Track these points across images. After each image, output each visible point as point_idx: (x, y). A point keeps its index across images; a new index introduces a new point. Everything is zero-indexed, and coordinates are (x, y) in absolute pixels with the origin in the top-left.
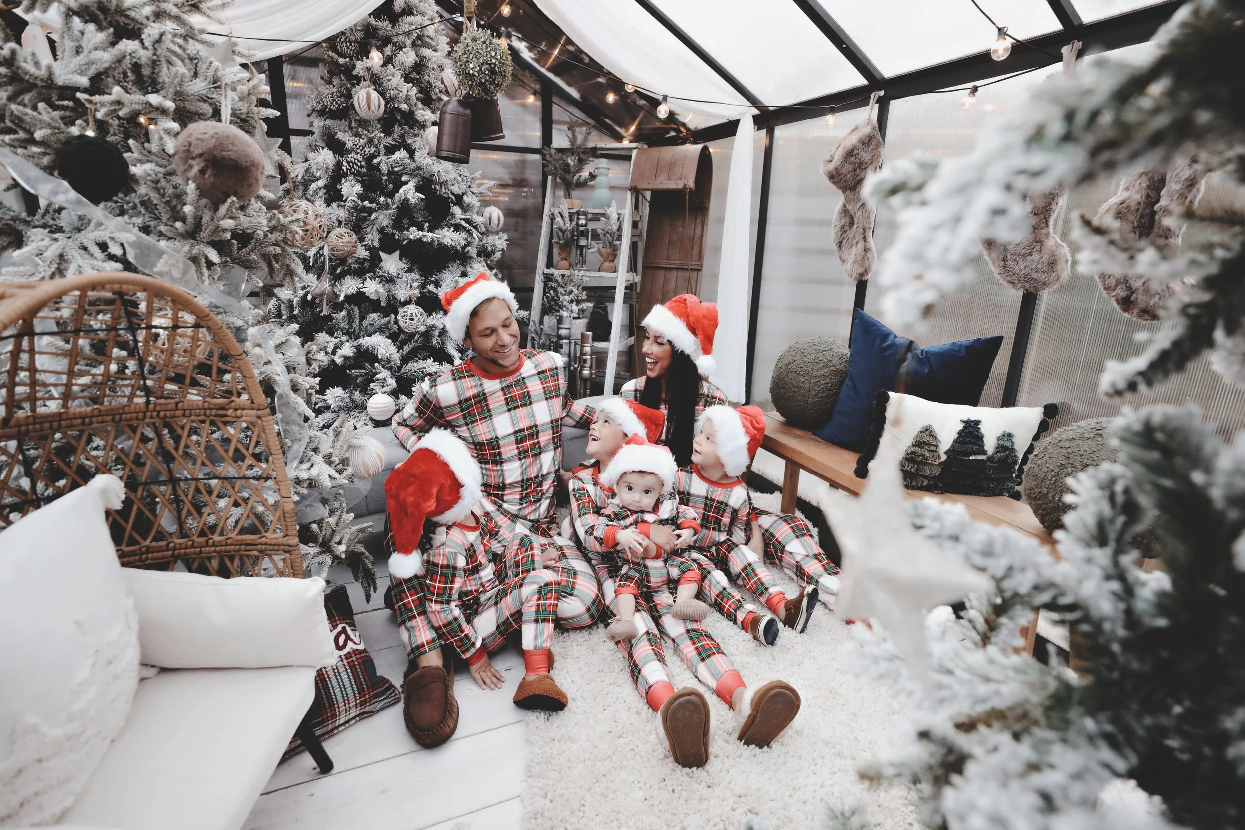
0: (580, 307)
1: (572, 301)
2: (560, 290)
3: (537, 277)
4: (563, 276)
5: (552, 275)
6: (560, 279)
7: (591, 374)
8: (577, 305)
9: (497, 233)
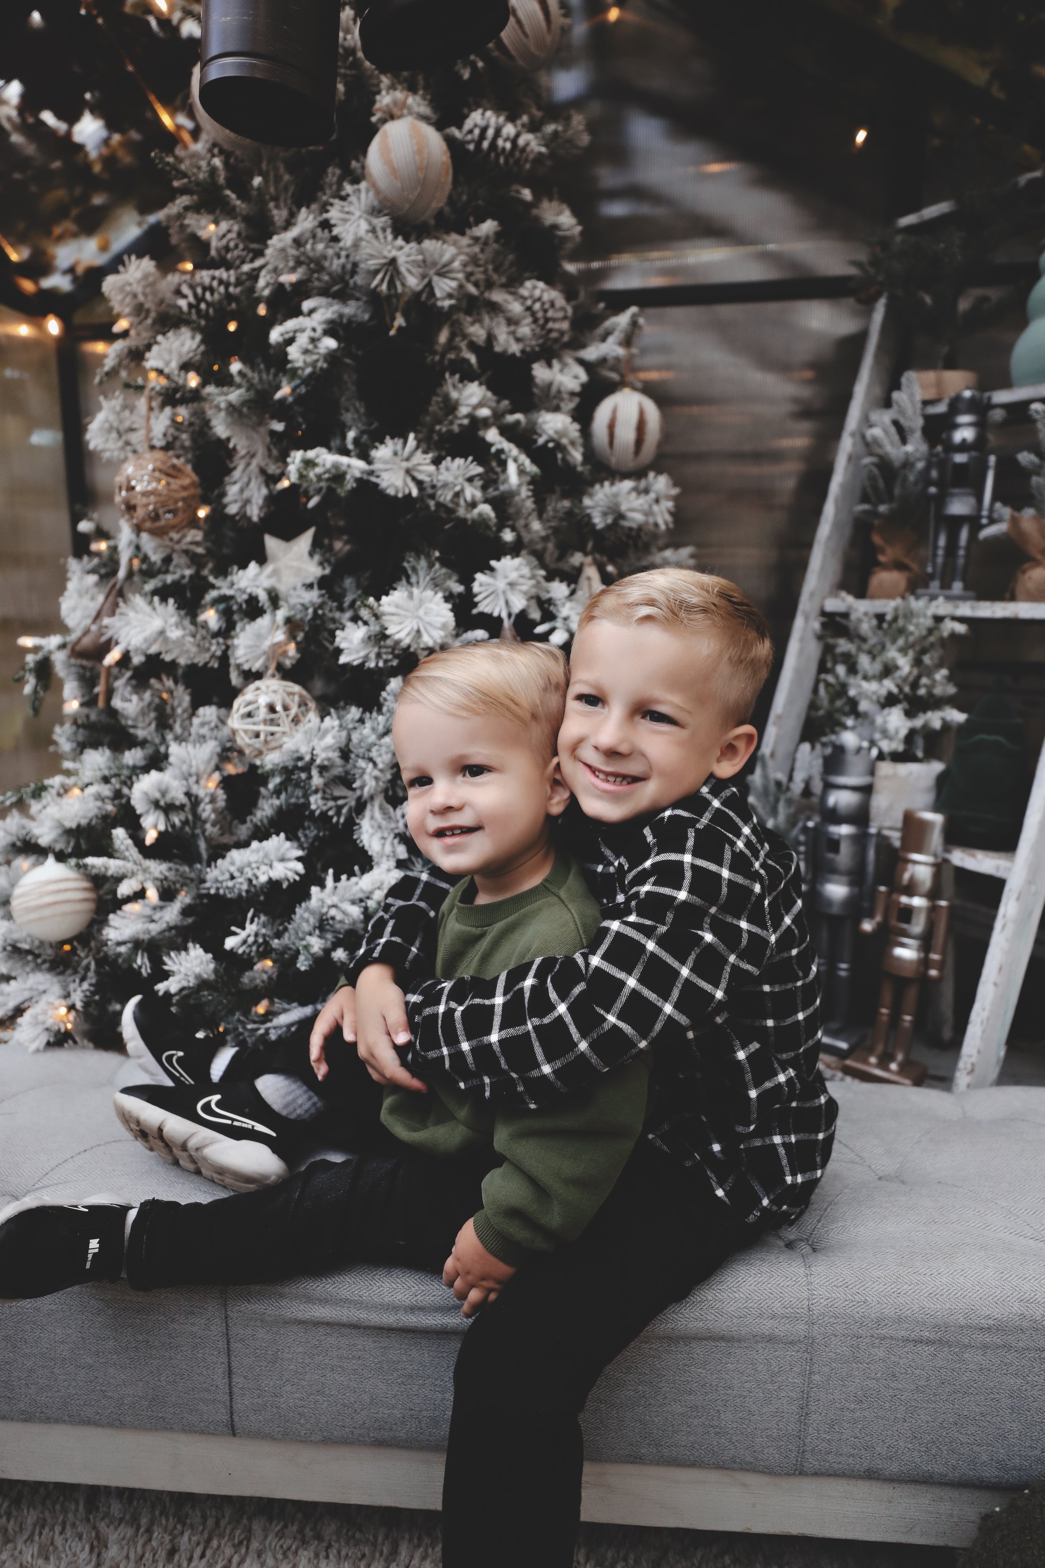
0: (918, 722)
1: (890, 701)
2: (864, 661)
3: (799, 623)
4: (880, 617)
5: (846, 615)
6: (866, 627)
7: (925, 963)
8: (909, 714)
9: (638, 474)
